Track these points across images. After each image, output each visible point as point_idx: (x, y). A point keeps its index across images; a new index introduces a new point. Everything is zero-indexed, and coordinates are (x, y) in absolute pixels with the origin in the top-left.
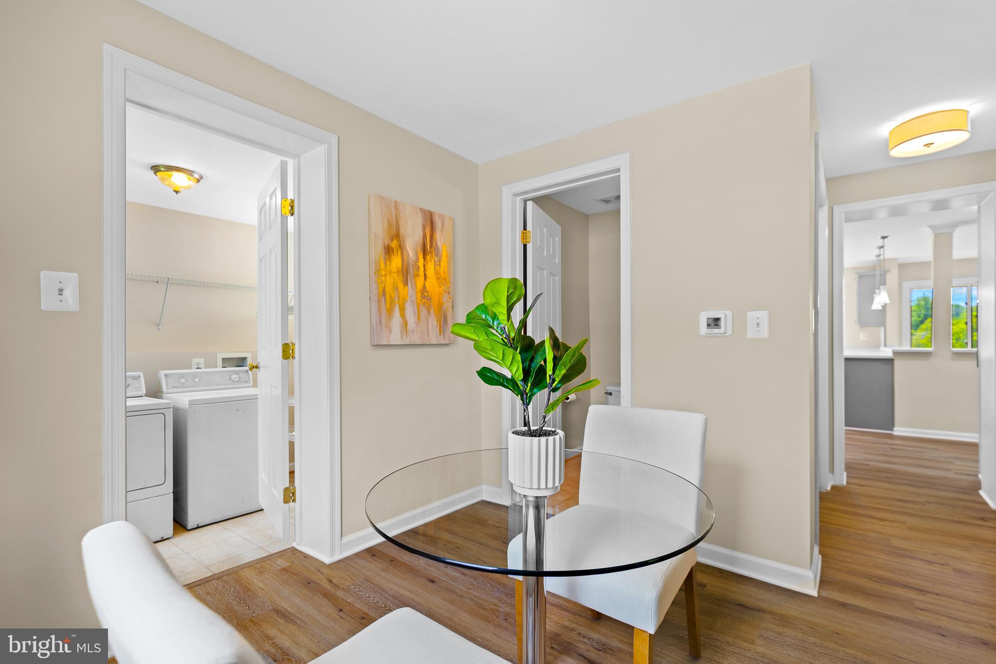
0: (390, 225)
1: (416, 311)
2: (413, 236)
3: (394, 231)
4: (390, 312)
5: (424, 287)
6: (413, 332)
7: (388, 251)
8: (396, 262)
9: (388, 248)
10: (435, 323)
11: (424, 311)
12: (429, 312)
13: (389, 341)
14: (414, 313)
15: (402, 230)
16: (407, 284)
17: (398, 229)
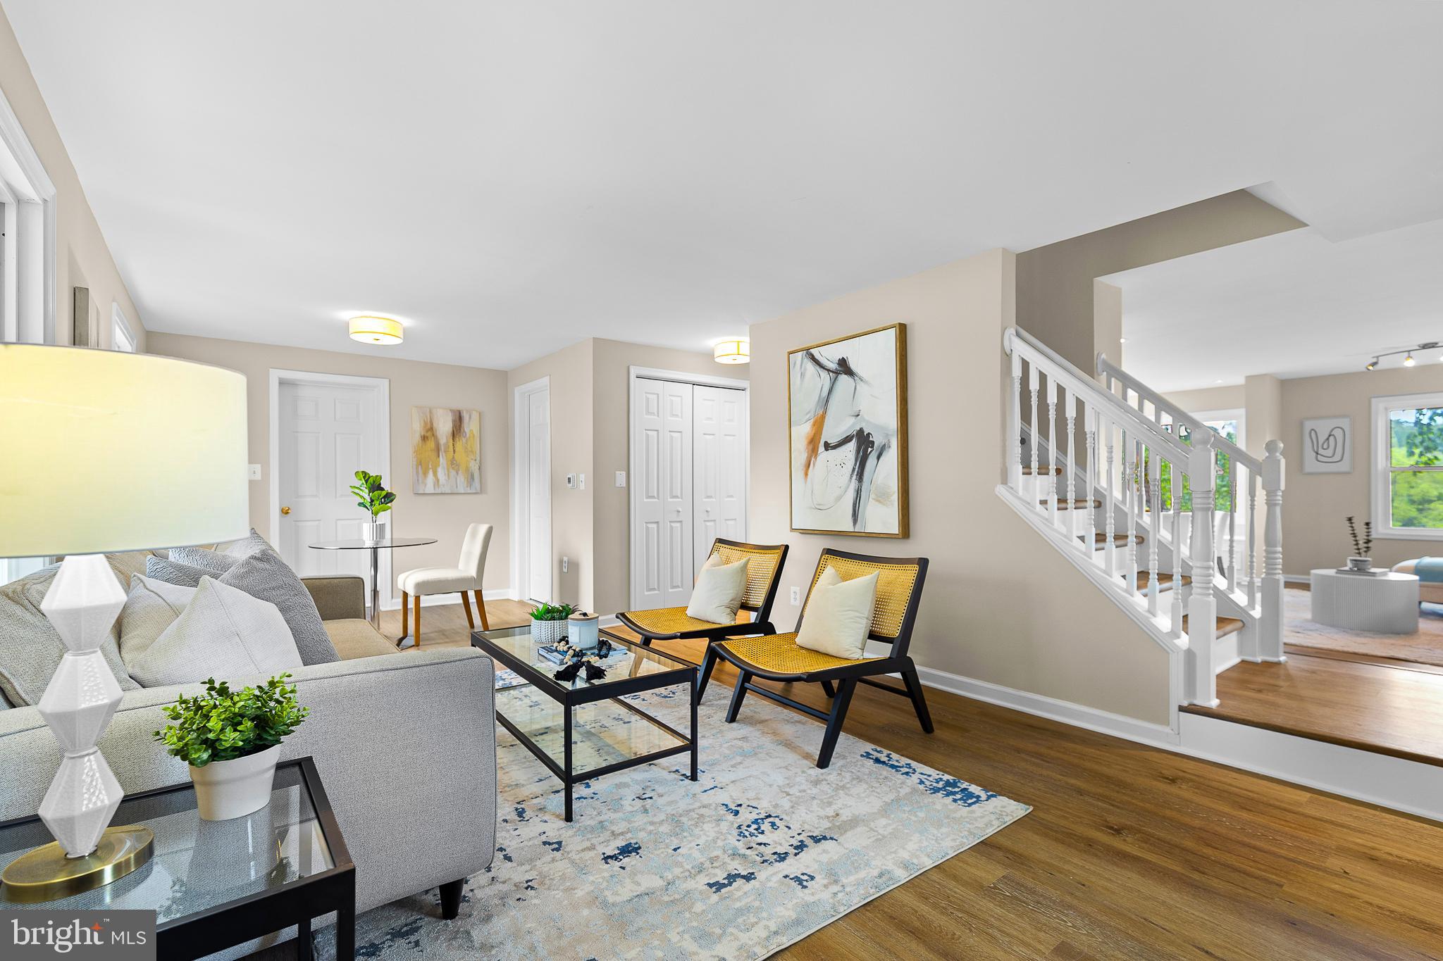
0: (425, 423)
1: (447, 473)
2: (444, 427)
3: (429, 426)
4: (425, 474)
5: (454, 457)
6: (444, 486)
7: (424, 438)
8: (431, 444)
9: (424, 437)
10: (463, 480)
11: (453, 473)
12: (457, 473)
13: (424, 491)
14: (445, 474)
15: (434, 425)
16: (439, 456)
17: (432, 424)
